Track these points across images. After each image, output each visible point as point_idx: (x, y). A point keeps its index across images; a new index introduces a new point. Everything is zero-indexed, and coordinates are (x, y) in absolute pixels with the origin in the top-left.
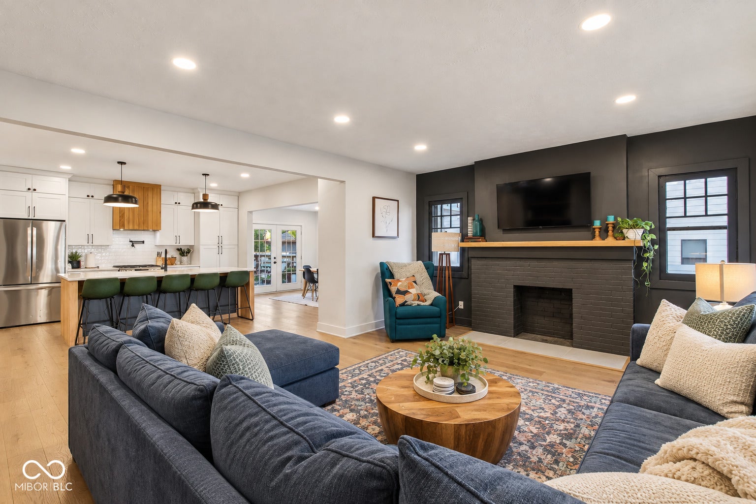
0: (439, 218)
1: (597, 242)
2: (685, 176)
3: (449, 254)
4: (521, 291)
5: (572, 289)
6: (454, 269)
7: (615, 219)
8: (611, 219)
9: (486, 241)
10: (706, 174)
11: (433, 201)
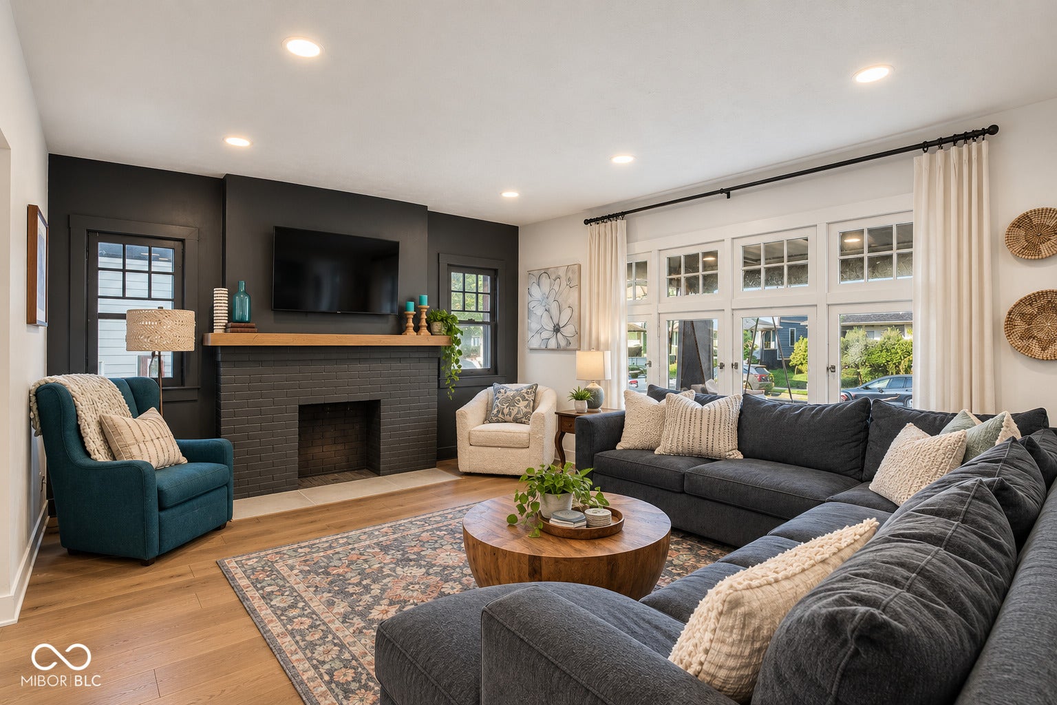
5: (380, 400)
10: (477, 270)
11: (100, 232)
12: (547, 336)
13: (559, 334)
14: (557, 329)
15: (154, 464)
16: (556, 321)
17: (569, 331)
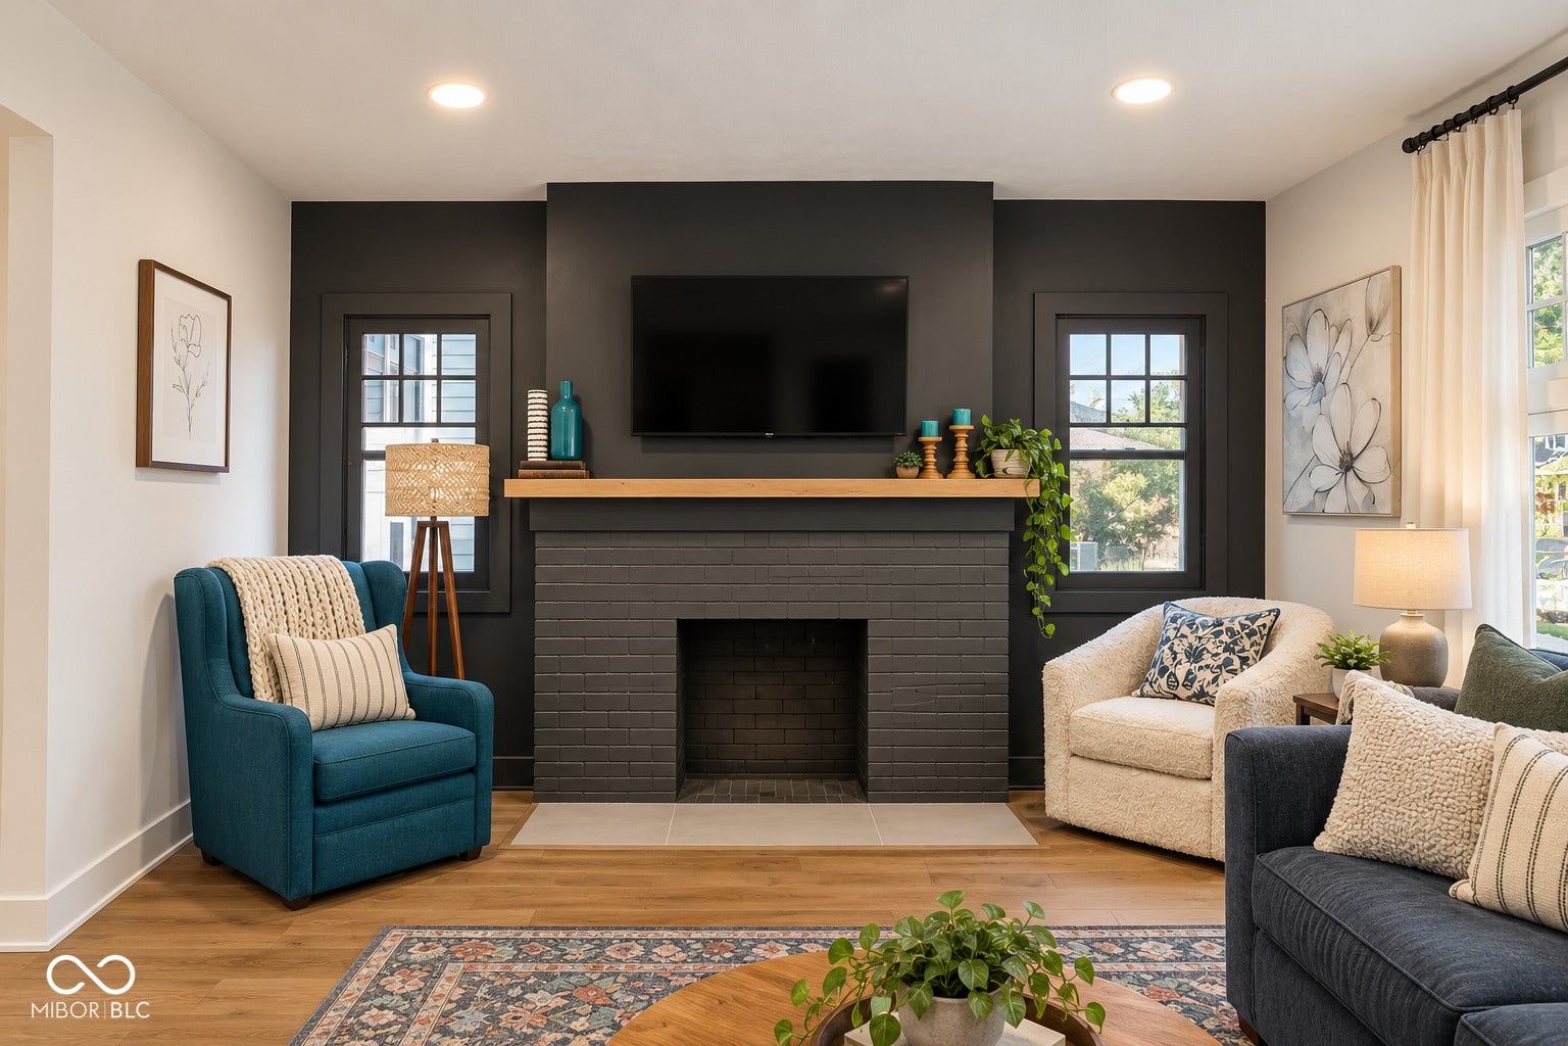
0: (429, 388)
1: (933, 486)
2: (1111, 322)
3: (445, 525)
4: (697, 637)
5: (865, 622)
6: (461, 579)
7: (974, 419)
8: (964, 421)
9: (592, 476)
10: (1148, 323)
11: (366, 317)
12: (1324, 484)
13: (1351, 474)
14: (1347, 463)
15: (315, 720)
16: (1343, 441)
17: (1371, 465)
